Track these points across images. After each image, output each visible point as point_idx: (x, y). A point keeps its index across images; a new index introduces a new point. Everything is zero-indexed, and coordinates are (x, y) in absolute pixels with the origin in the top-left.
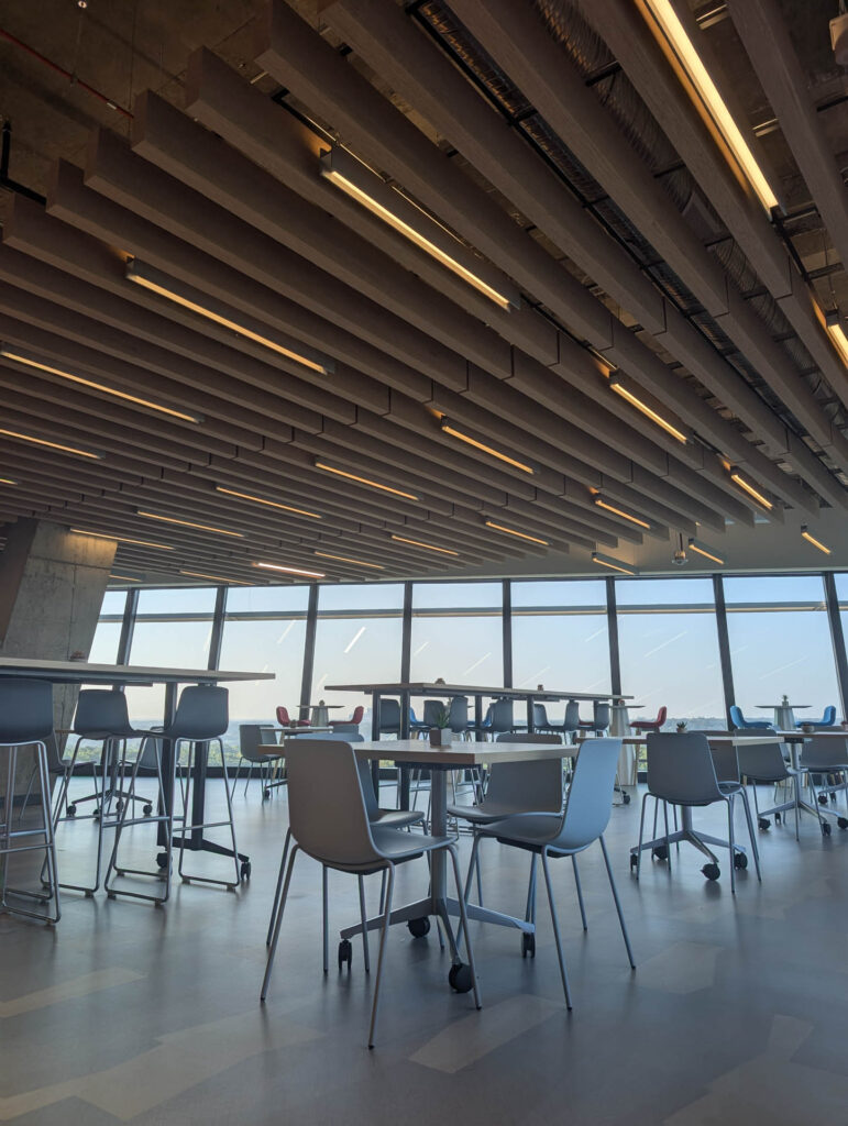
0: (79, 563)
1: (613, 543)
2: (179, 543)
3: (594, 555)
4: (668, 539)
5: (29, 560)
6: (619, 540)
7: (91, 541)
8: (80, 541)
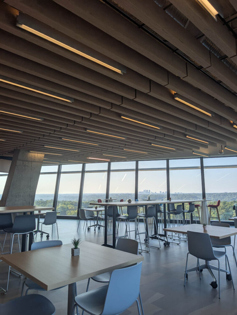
0: (33, 161)
1: (199, 148)
2: (62, 153)
3: (193, 151)
4: (216, 146)
5: (17, 161)
6: (200, 148)
7: (36, 154)
8: (33, 154)
